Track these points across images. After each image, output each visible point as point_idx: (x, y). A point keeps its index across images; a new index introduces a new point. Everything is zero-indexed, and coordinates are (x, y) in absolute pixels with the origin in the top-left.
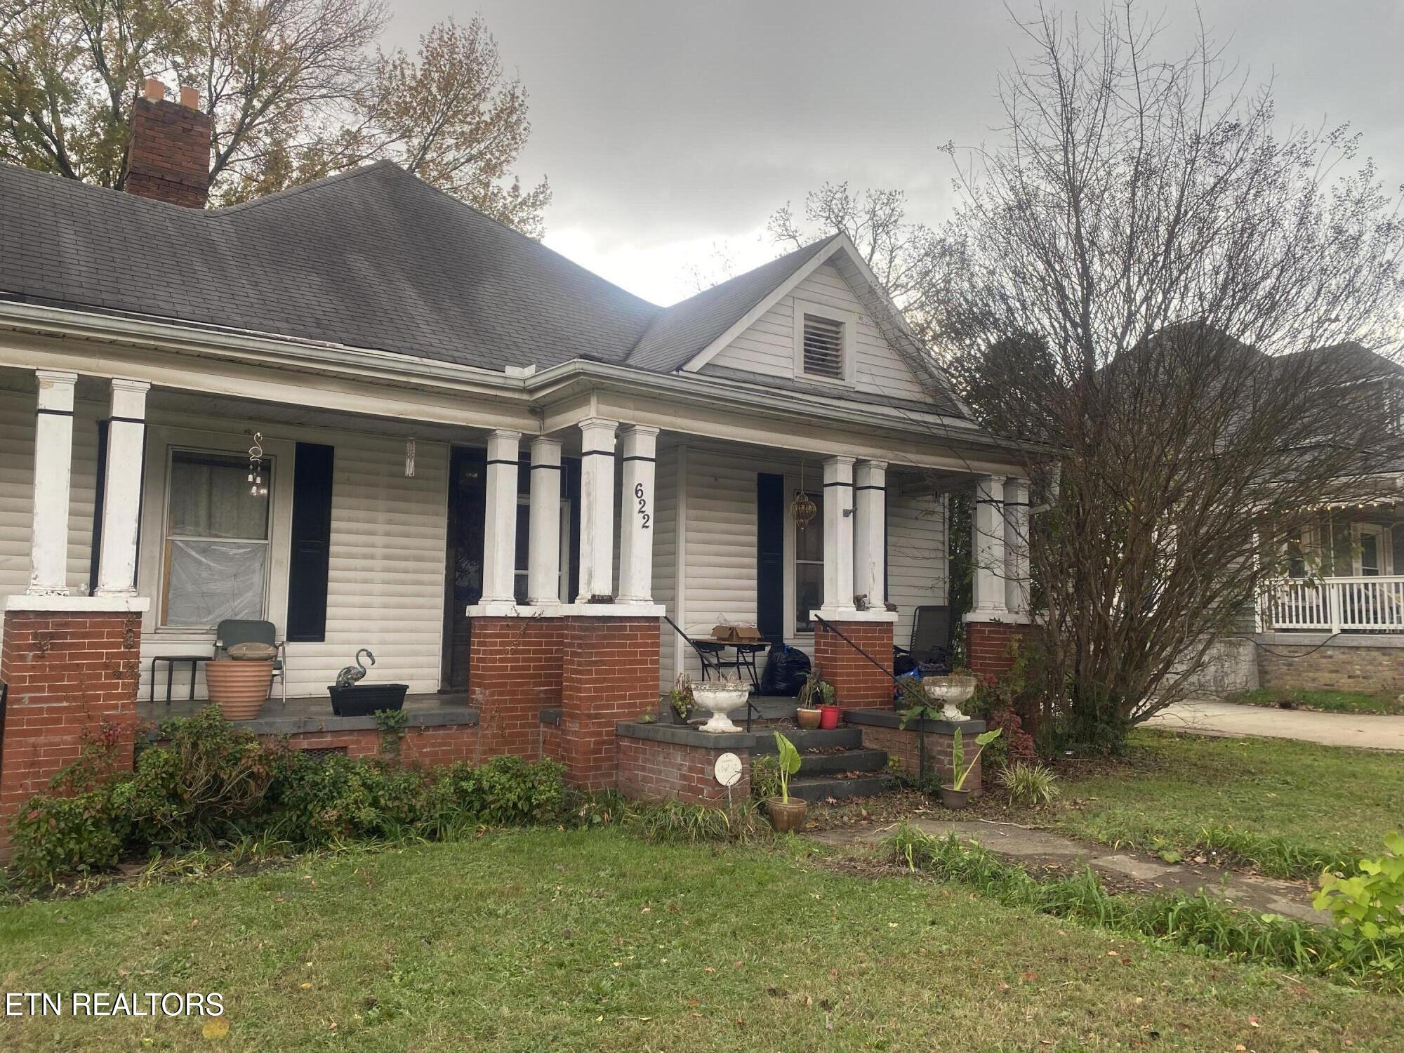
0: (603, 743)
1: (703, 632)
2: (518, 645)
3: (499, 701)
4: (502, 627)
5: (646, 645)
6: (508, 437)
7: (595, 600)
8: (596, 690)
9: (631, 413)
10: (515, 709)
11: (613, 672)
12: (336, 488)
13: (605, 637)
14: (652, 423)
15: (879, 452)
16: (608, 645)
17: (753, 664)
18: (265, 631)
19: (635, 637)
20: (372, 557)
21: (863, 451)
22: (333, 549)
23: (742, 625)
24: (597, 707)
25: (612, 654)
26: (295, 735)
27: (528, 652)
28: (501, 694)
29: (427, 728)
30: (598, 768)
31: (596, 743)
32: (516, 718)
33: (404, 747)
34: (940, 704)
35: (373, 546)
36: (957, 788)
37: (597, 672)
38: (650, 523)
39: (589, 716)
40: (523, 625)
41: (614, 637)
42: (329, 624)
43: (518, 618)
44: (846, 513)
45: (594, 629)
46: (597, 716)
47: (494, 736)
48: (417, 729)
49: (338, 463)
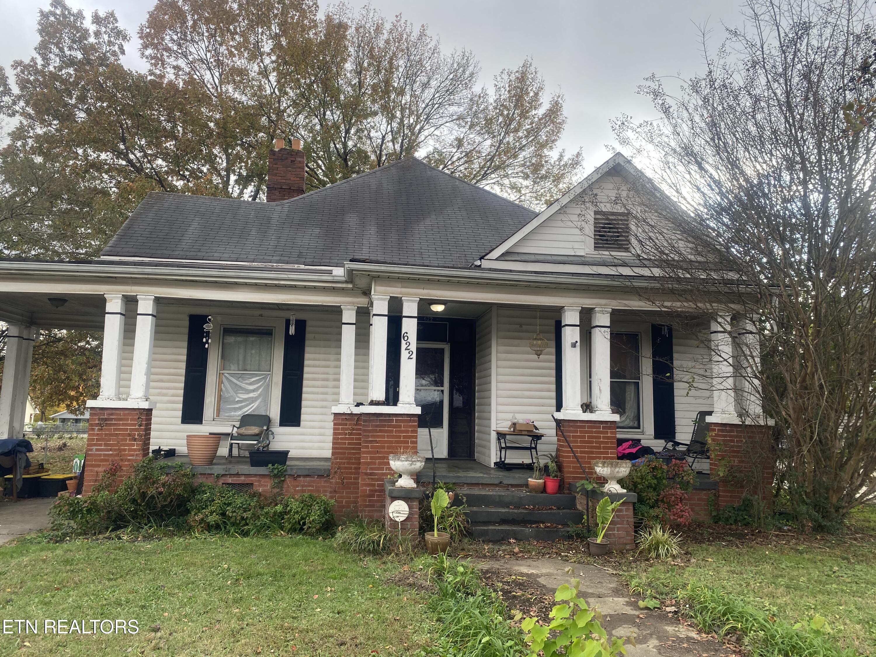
0: (376, 491)
2: (353, 429)
3: (340, 463)
4: (343, 419)
5: (407, 432)
7: (373, 403)
8: (371, 458)
9: (398, 290)
10: (350, 468)
11: (384, 447)
13: (377, 426)
14: (416, 295)
16: (380, 431)
17: (535, 448)
18: (267, 420)
19: (400, 426)
20: (327, 380)
21: (588, 302)
22: (305, 376)
23: (521, 421)
24: (371, 469)
25: (384, 437)
26: (223, 475)
28: (341, 459)
29: (299, 476)
30: (373, 506)
31: (370, 490)
33: (285, 486)
35: (328, 374)
36: (599, 541)
37: (372, 447)
38: (414, 356)
39: (366, 474)
40: (356, 418)
41: (384, 426)
42: (303, 417)
43: (351, 414)
44: (574, 345)
45: (373, 421)
46: (371, 474)
47: (337, 483)
48: (295, 477)
49: (308, 329)
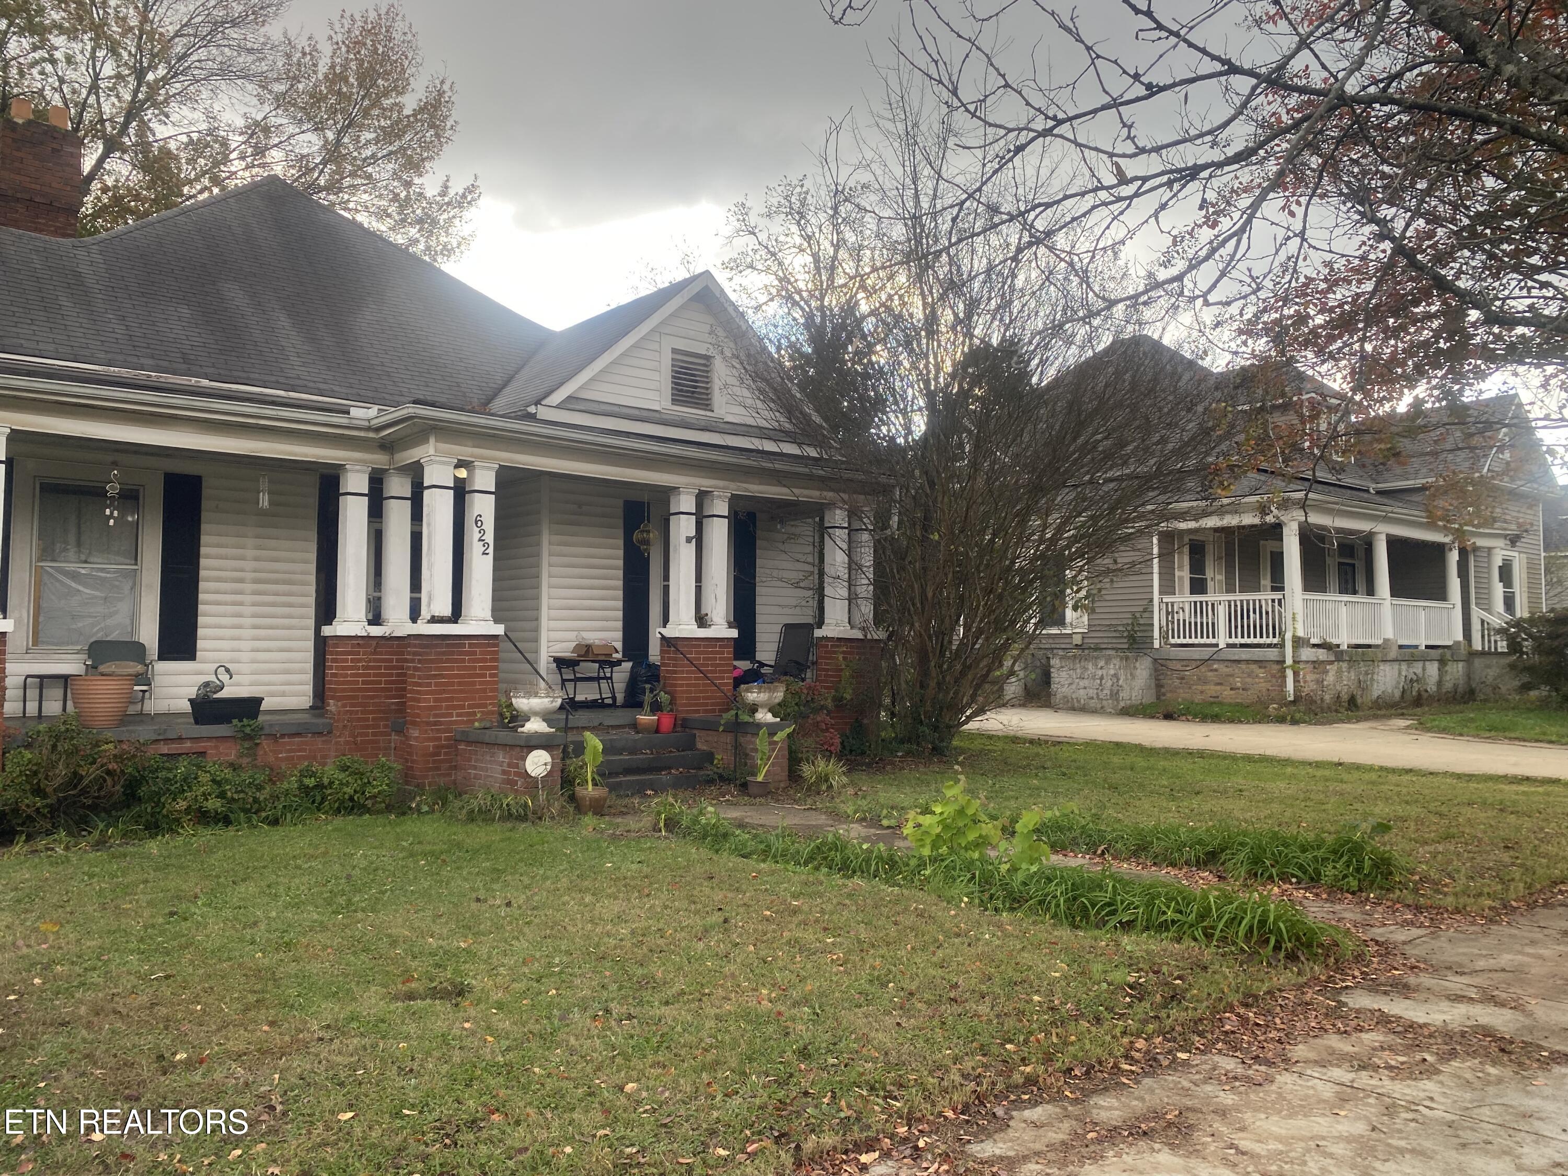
0: (443, 747)
1: (565, 650)
2: (370, 661)
3: (351, 712)
4: (353, 646)
5: (485, 660)
6: (358, 471)
7: (434, 620)
8: (436, 700)
9: (470, 450)
10: (367, 719)
11: (452, 684)
12: (204, 515)
13: (443, 653)
14: (491, 459)
15: (721, 483)
16: (447, 661)
17: (611, 678)
18: (136, 651)
19: (475, 653)
20: (241, 581)
21: (706, 483)
22: (202, 573)
23: (597, 642)
24: (436, 716)
25: (452, 668)
26: (156, 741)
27: (380, 668)
28: (352, 705)
29: (283, 736)
30: (438, 769)
31: (434, 747)
32: (368, 727)
33: (261, 753)
34: (754, 709)
35: (243, 570)
36: (760, 778)
37: (436, 684)
38: (491, 550)
39: (428, 723)
40: (374, 643)
41: (452, 653)
42: (200, 644)
43: (369, 637)
44: (689, 540)
45: (436, 646)
46: (436, 723)
47: (347, 743)
48: (273, 737)
49: (206, 492)
